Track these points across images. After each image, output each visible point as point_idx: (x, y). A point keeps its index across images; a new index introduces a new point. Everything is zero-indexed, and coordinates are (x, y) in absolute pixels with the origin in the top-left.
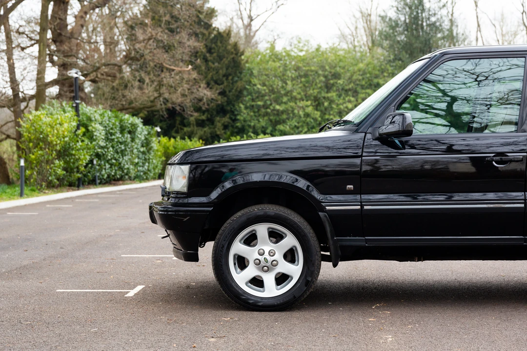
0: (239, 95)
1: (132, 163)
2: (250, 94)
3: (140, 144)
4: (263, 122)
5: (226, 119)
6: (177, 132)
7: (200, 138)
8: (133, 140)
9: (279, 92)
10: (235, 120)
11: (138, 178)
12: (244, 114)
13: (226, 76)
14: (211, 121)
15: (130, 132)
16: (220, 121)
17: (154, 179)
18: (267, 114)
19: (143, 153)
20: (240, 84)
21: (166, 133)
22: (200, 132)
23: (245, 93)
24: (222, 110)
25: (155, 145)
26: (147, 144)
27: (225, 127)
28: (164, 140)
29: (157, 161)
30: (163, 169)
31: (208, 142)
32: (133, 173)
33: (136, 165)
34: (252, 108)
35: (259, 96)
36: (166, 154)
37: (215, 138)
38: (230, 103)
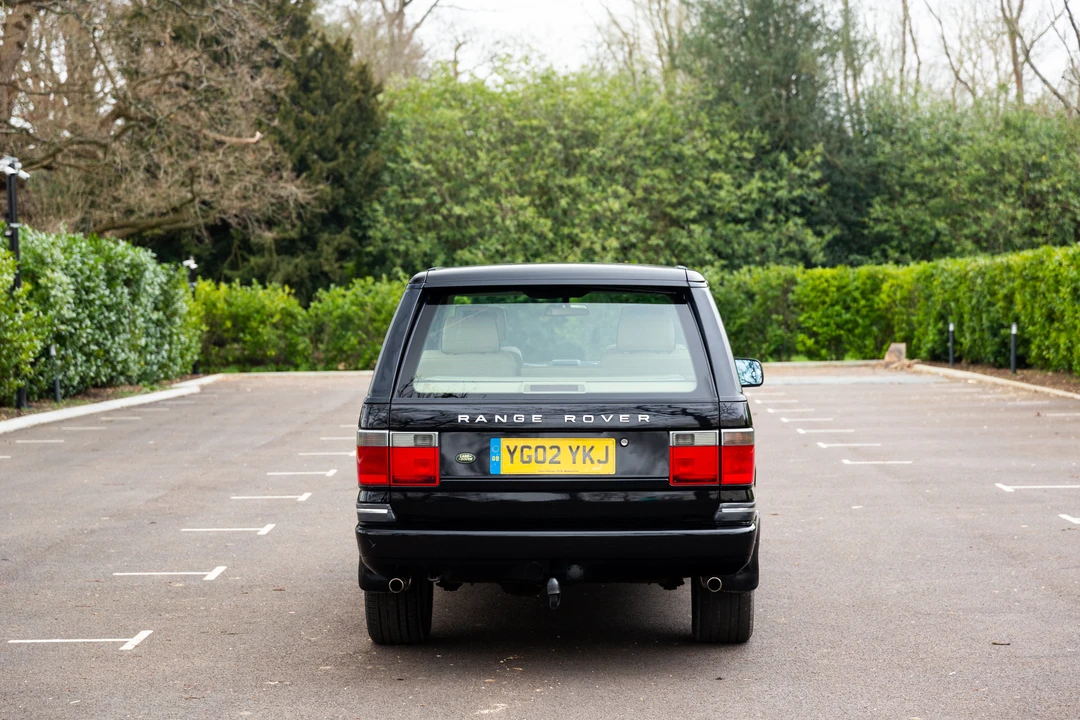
0: (373, 184)
1: (134, 347)
2: (396, 179)
3: (150, 306)
4: (426, 243)
5: (344, 238)
6: (234, 266)
7: (287, 281)
8: (134, 298)
9: (460, 176)
10: (363, 239)
11: (151, 379)
12: (383, 225)
13: (343, 141)
14: (309, 241)
15: (127, 283)
16: (330, 242)
17: (183, 376)
18: (435, 226)
19: (158, 323)
20: (372, 159)
21: (209, 270)
22: (287, 265)
23: (386, 177)
24: (334, 219)
25: (184, 304)
26: (165, 303)
27: (343, 254)
28: (205, 286)
29: (189, 337)
30: (204, 351)
31: (305, 288)
32: (135, 370)
33: (142, 351)
34: (400, 211)
35: (416, 184)
36: (211, 318)
37: (322, 279)
38: (352, 200)
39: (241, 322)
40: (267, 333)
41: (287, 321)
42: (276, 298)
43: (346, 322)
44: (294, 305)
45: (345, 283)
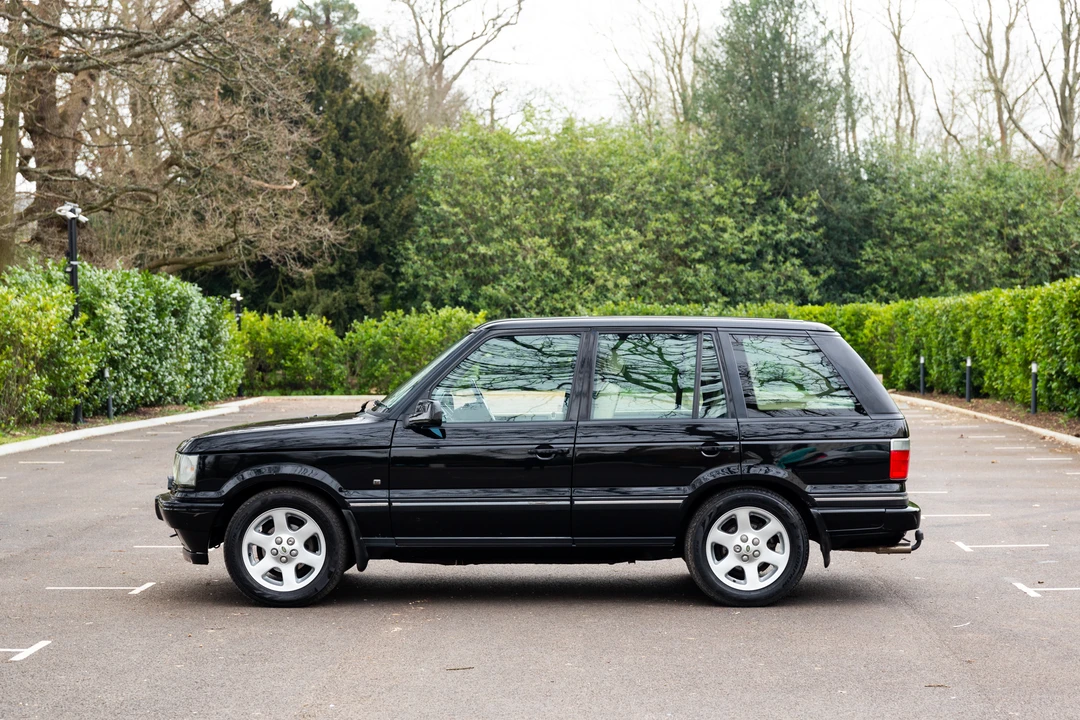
0: (406, 224)
1: (180, 371)
2: (428, 221)
3: (196, 335)
4: (454, 279)
5: (378, 274)
6: (279, 299)
7: (326, 314)
8: (181, 327)
9: (485, 218)
10: (397, 275)
11: (194, 400)
12: (414, 263)
13: (379, 185)
14: (347, 277)
15: (175, 314)
16: (367, 277)
17: (227, 398)
18: (462, 264)
19: (203, 350)
20: (405, 202)
21: (256, 302)
22: (326, 299)
23: (418, 219)
24: (370, 255)
25: (228, 330)
26: (211, 332)
27: (377, 289)
28: (250, 317)
29: (233, 363)
30: (248, 376)
31: (341, 320)
32: (181, 391)
33: (188, 374)
34: (430, 250)
35: (445, 226)
36: (255, 346)
37: (356, 311)
38: (386, 239)
39: (282, 349)
40: (305, 359)
41: (323, 350)
42: (315, 328)
43: (377, 351)
44: (330, 334)
45: (378, 315)
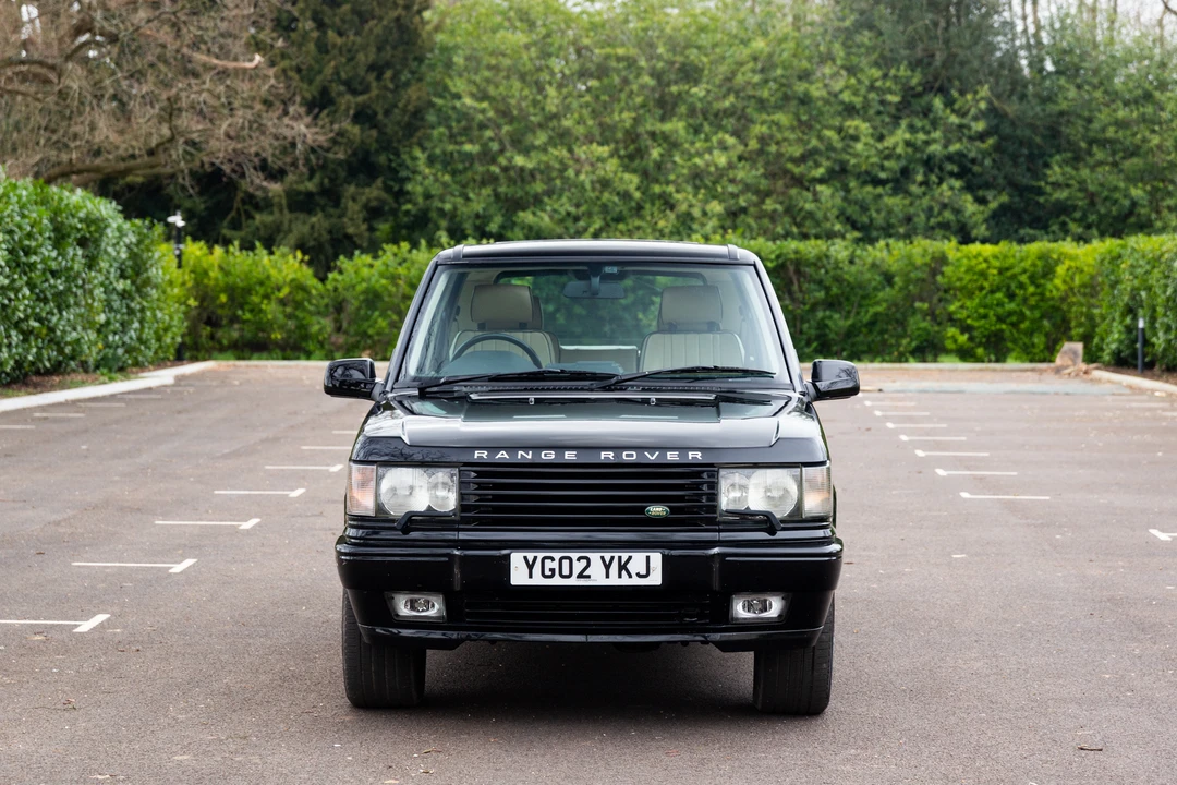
0: (414, 124)
1: (89, 324)
2: (444, 120)
3: (114, 273)
4: (479, 201)
5: (374, 192)
6: (236, 225)
7: (301, 246)
8: (91, 263)
9: (524, 117)
10: (401, 195)
11: (110, 366)
12: (425, 178)
13: (377, 69)
14: (331, 195)
15: (82, 242)
16: (359, 197)
17: (160, 362)
18: (492, 180)
19: (124, 295)
20: (413, 93)
21: (205, 229)
22: (302, 226)
23: (431, 118)
24: (363, 166)
26: (135, 269)
27: (374, 213)
28: (194, 250)
29: (170, 313)
30: (192, 331)
31: (322, 255)
32: (92, 354)
33: (101, 330)
34: (447, 162)
35: (468, 127)
36: (203, 293)
37: (344, 244)
38: (386, 145)
39: (239, 295)
40: (271, 310)
41: (297, 298)
42: (286, 266)
43: (373, 298)
44: (306, 275)
45: (374, 249)
